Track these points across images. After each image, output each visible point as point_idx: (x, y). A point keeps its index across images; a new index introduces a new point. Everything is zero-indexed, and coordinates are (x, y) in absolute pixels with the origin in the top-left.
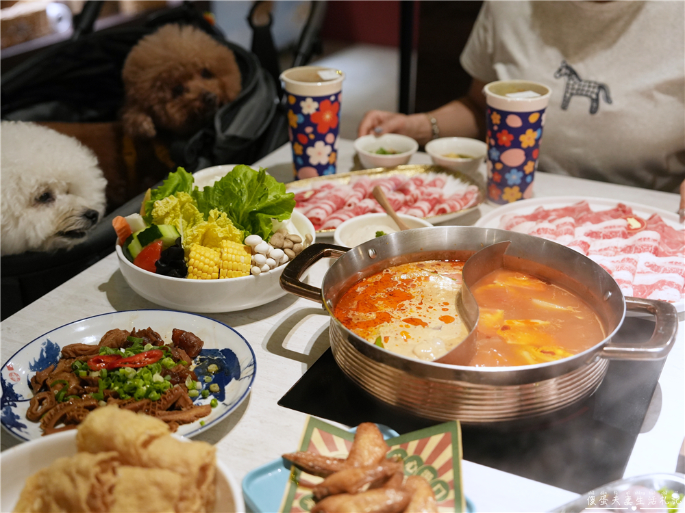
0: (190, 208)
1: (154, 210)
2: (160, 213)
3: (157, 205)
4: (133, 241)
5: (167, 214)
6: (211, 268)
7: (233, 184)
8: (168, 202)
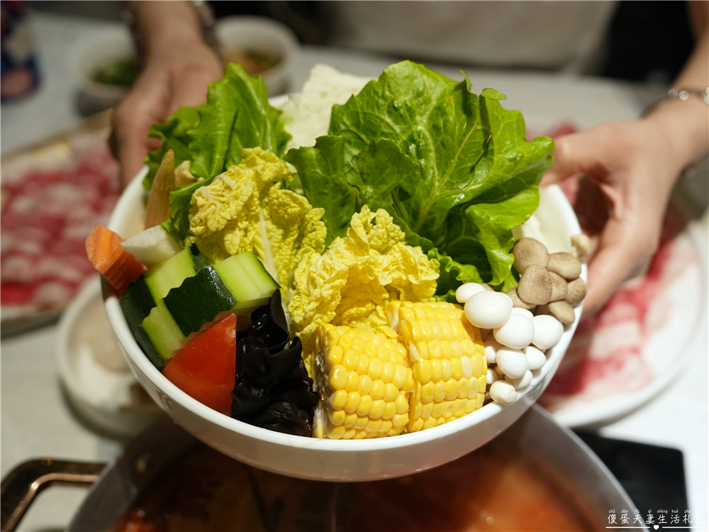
0: (287, 200)
1: (195, 218)
2: (213, 225)
3: (200, 201)
4: (154, 311)
5: (231, 225)
6: (389, 405)
7: (388, 119)
8: (228, 188)
